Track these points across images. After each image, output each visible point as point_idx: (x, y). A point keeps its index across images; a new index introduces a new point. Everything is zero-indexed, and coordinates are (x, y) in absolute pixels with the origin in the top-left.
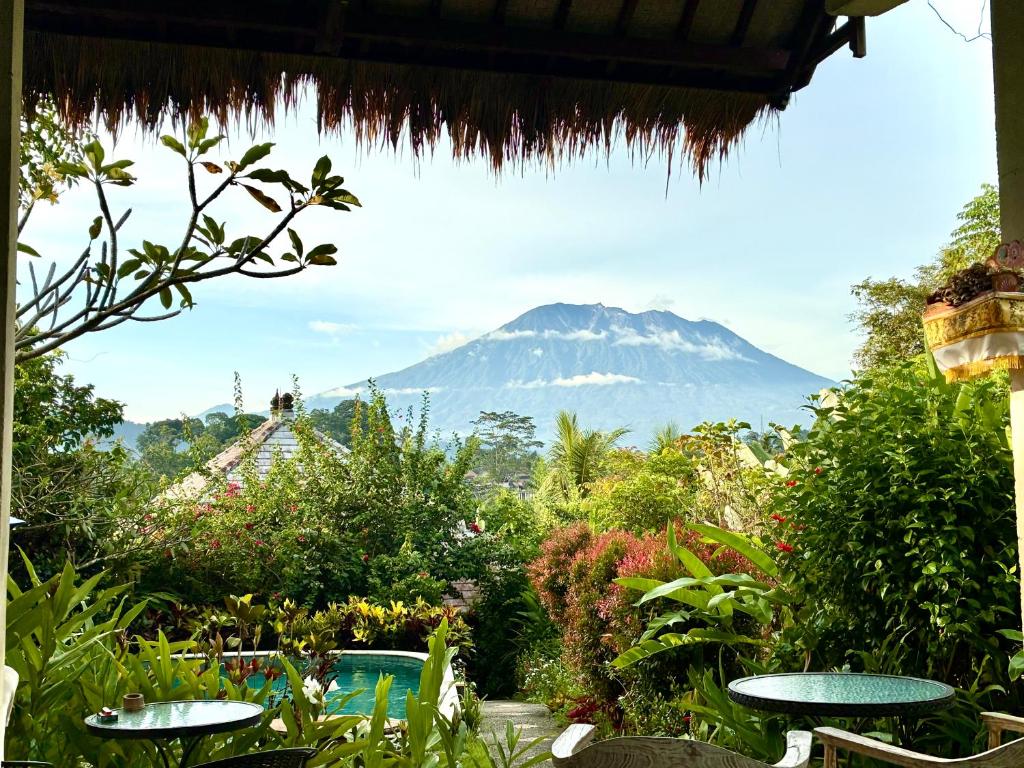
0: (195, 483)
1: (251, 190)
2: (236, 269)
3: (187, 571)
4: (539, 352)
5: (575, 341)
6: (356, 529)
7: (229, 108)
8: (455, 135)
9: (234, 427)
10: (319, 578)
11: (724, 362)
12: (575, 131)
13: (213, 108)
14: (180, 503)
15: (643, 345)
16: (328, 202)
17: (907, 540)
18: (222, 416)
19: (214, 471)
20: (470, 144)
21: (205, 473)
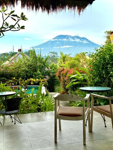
0: (7, 62)
1: (12, 18)
2: (10, 30)
3: (7, 75)
4: (58, 43)
5: (64, 41)
6: (31, 69)
7: (8, 5)
8: (42, 9)
9: (13, 54)
10: (26, 76)
11: (86, 44)
12: (60, 8)
13: (5, 5)
14: (5, 65)
15: (74, 41)
16: (23, 19)
17: (108, 69)
18: (12, 52)
19: (10, 60)
20: (44, 10)
21: (9, 61)
